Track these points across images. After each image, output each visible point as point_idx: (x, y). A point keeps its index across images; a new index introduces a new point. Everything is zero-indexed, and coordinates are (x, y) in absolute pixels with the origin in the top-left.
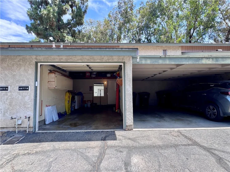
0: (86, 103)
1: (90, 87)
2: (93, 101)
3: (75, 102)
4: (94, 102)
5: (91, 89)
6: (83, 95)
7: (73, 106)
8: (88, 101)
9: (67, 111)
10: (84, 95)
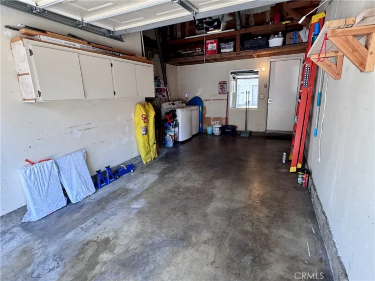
0: (210, 125)
1: (220, 83)
2: (227, 119)
3: (176, 125)
4: (230, 123)
5: (222, 88)
6: (204, 106)
7: (172, 134)
8: (216, 119)
9: (143, 157)
10: (206, 104)
